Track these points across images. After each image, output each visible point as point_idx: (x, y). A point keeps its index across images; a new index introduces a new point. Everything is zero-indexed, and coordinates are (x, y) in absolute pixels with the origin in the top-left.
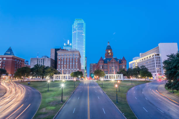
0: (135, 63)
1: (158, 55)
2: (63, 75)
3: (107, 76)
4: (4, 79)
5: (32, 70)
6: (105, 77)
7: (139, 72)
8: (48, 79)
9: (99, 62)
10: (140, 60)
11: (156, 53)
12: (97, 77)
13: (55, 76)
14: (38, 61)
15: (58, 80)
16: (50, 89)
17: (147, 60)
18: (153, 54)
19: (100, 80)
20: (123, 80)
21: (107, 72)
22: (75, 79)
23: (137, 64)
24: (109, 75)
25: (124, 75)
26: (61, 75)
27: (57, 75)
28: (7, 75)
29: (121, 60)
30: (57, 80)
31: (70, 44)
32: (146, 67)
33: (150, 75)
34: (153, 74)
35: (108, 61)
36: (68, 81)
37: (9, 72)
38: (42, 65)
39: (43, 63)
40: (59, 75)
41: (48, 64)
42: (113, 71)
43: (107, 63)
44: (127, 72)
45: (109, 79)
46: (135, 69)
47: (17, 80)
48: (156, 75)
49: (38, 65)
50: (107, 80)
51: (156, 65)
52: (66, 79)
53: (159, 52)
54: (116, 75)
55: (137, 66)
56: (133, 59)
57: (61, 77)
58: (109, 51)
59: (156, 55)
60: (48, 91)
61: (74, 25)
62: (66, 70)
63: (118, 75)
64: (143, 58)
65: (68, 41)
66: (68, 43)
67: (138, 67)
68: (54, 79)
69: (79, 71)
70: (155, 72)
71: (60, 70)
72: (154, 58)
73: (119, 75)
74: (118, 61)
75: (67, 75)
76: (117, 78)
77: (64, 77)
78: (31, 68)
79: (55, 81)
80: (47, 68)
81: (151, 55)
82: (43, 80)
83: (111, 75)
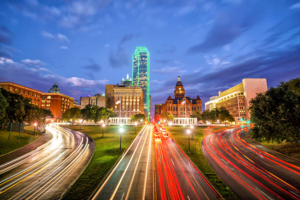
0: (213, 103)
1: (242, 93)
2: (121, 118)
3: (177, 120)
4: (49, 122)
5: (83, 111)
6: (174, 122)
7: (217, 115)
8: (103, 123)
9: (166, 102)
10: (220, 100)
11: (239, 92)
12: (165, 121)
13: (110, 119)
14: (90, 101)
15: (115, 124)
16: (105, 135)
17: (229, 101)
18: (236, 92)
19: (167, 125)
20: (197, 125)
21: (177, 116)
22: (136, 124)
23: (215, 105)
24: (179, 119)
25: (199, 120)
26: (118, 118)
27: (113, 118)
28: (52, 117)
29: (195, 100)
30: (113, 124)
31: (129, 79)
32: (227, 109)
33: (232, 120)
34: (236, 118)
35: (178, 101)
36: (127, 126)
37: (54, 113)
38: (95, 105)
39: (96, 103)
40: (115, 118)
41: (102, 104)
42: (185, 114)
43: (177, 104)
44: (203, 116)
45: (179, 124)
46: (213, 111)
47: (64, 123)
48: (239, 119)
49: (89, 105)
50: (177, 125)
51: (239, 106)
52: (125, 123)
53: (243, 90)
54: (188, 119)
55: (215, 107)
56: (211, 98)
57: (118, 120)
58: (180, 89)
59: (239, 94)
60: (103, 137)
61: (134, 55)
62: (125, 111)
63: (190, 119)
64: (223, 98)
65: (128, 75)
66: (128, 77)
67: (216, 109)
68: (110, 124)
69: (141, 113)
70: (237, 115)
71: (117, 111)
72: (236, 98)
73: (192, 119)
74: (191, 101)
75: (126, 118)
76: (189, 123)
77: (122, 120)
78: (81, 109)
79: (111, 125)
80: (101, 109)
81: (233, 94)
82: (95, 124)
83: (182, 119)
